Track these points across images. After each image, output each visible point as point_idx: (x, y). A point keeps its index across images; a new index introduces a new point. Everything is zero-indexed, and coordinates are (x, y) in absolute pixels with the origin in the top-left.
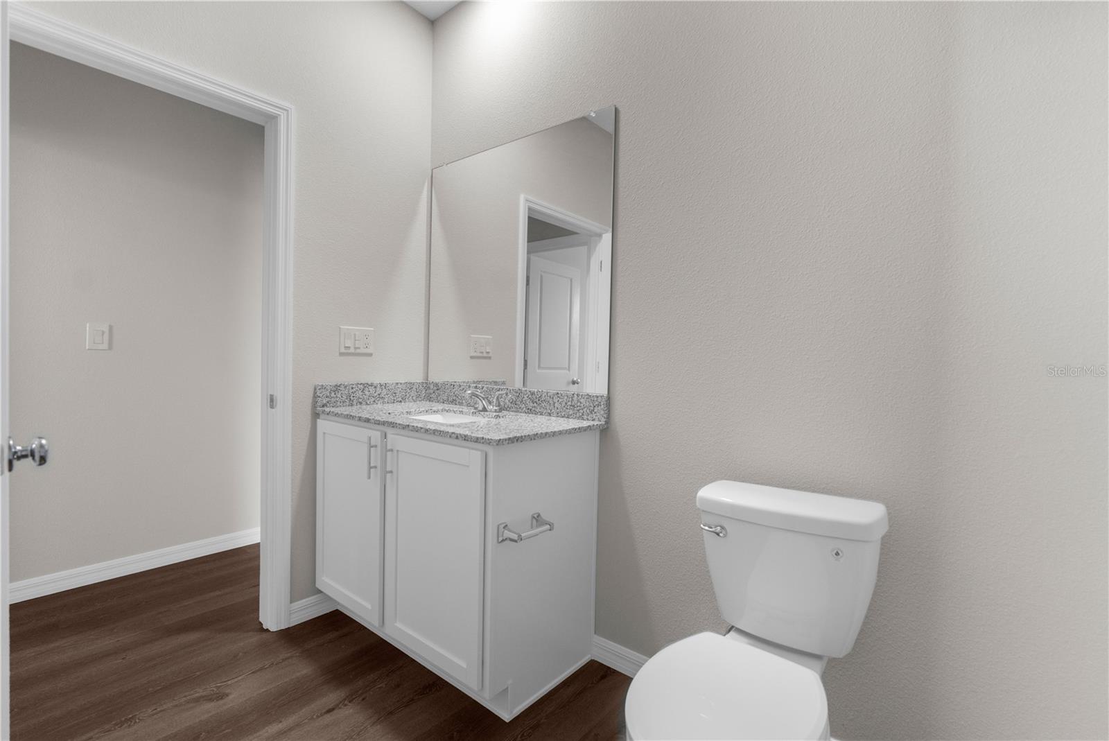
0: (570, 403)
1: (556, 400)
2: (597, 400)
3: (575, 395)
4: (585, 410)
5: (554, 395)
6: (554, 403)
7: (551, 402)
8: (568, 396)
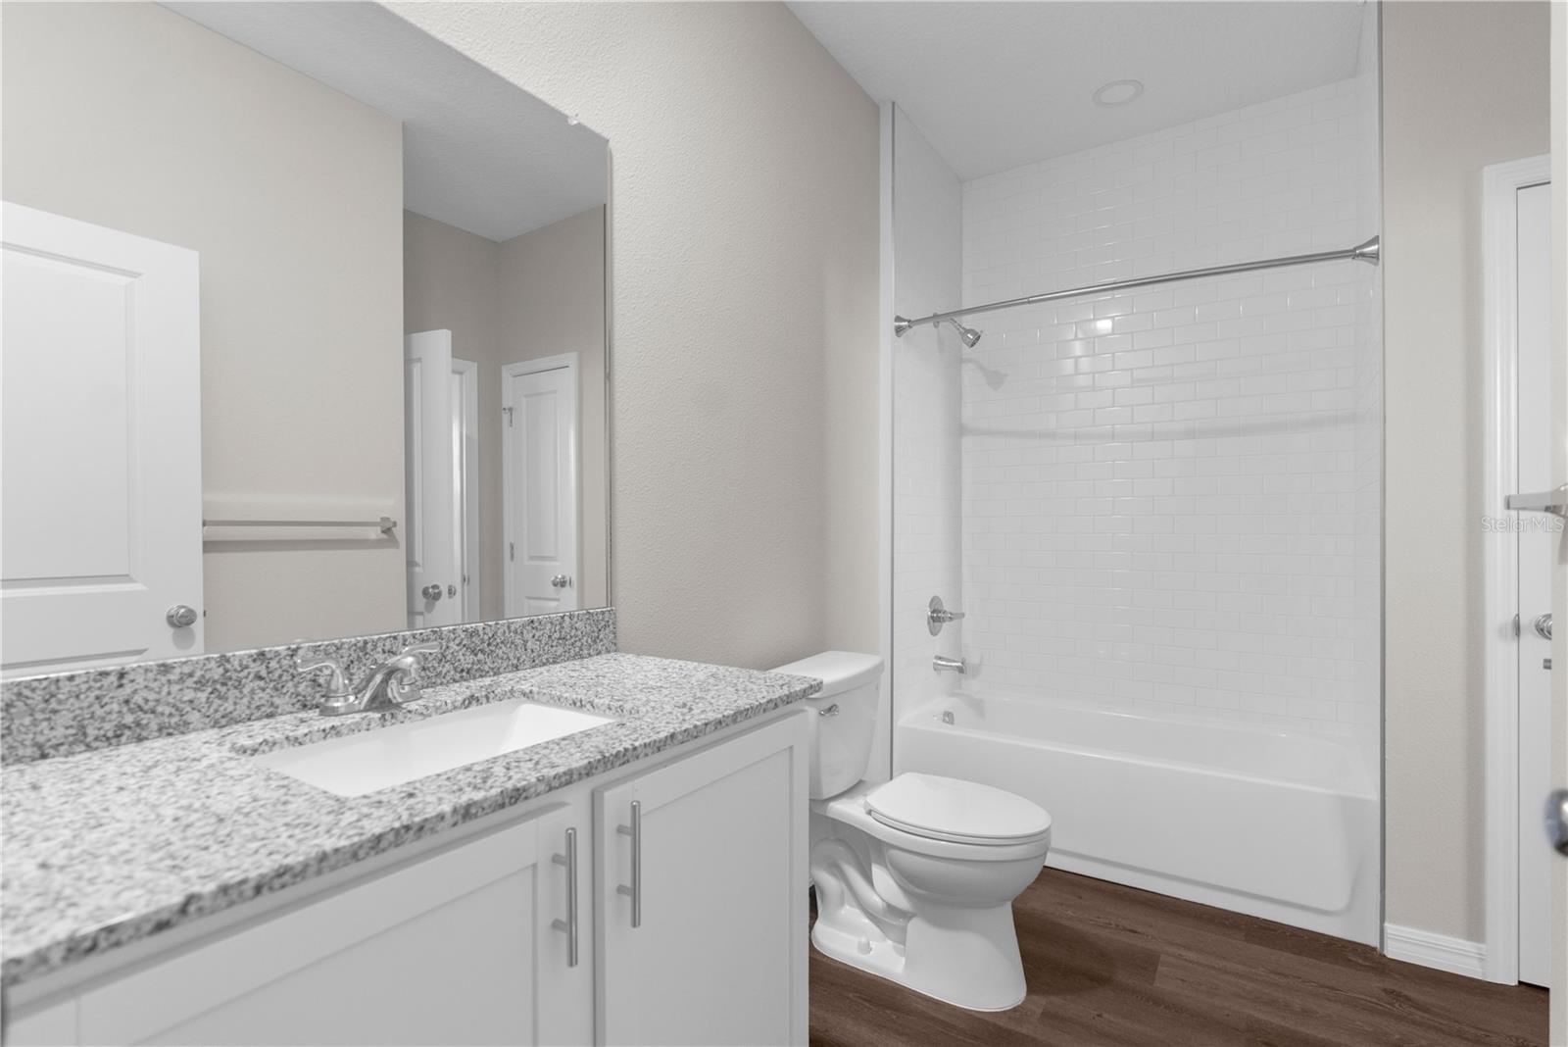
0: (557, 635)
1: (528, 636)
2: (603, 620)
3: (567, 619)
4: (584, 641)
5: (524, 626)
6: (526, 642)
7: (519, 642)
8: (552, 623)
